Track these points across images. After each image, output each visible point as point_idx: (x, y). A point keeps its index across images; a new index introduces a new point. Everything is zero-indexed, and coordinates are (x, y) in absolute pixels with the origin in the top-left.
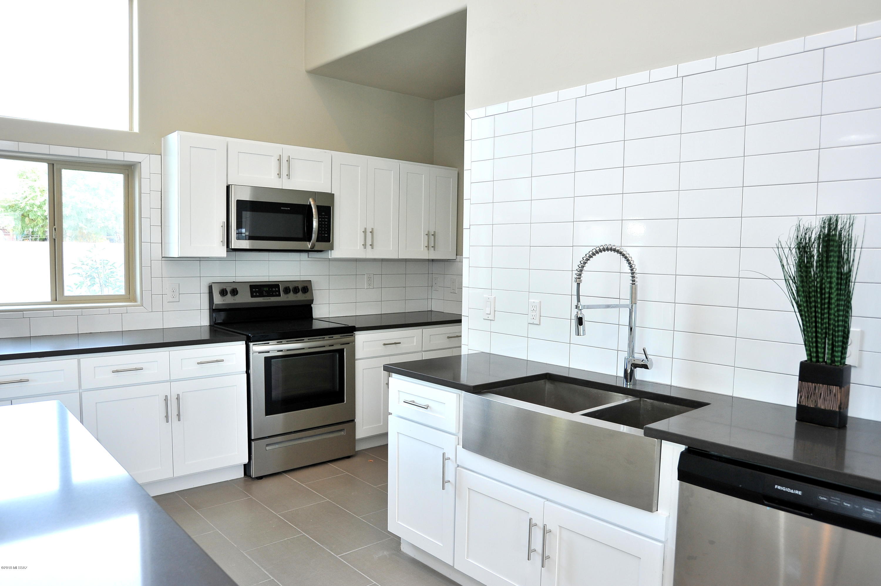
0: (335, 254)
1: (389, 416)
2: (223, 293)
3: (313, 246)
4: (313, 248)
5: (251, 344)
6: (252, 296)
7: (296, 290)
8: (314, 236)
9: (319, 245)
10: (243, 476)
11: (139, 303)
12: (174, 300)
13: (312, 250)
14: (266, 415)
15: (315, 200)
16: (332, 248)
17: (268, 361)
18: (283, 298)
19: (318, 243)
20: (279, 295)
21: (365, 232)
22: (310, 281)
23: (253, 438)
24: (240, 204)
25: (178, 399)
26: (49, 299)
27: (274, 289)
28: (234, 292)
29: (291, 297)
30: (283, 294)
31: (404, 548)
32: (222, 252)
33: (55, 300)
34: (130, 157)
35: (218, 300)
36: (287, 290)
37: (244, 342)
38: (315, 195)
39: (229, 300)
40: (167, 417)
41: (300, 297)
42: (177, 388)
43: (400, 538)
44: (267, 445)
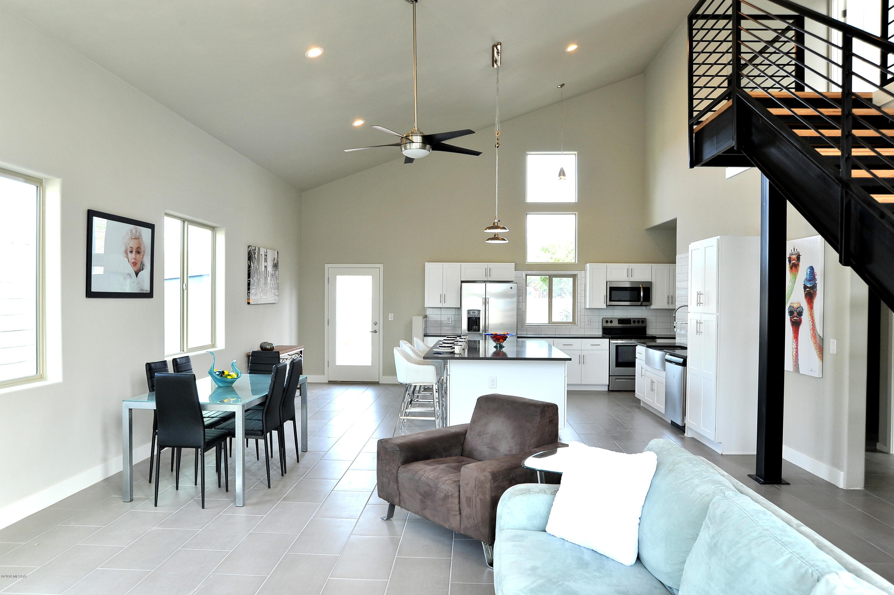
0: (652, 307)
1: (636, 359)
2: (607, 322)
3: (641, 304)
4: (642, 304)
5: (610, 340)
6: (619, 324)
7: (638, 322)
8: (642, 299)
9: (644, 303)
10: (607, 390)
11: (576, 325)
12: (589, 324)
13: (641, 305)
14: (616, 367)
15: (642, 285)
16: (651, 304)
17: (617, 347)
18: (632, 325)
19: (643, 302)
20: (631, 324)
21: (668, 297)
22: (645, 318)
23: (610, 375)
24: (611, 288)
25: (584, 357)
26: (548, 323)
27: (629, 321)
28: (611, 322)
29: (636, 325)
30: (633, 323)
31: (642, 404)
32: (605, 306)
33: (549, 323)
34: (574, 273)
35: (605, 325)
36: (634, 322)
37: (609, 339)
38: (643, 283)
39: (609, 325)
40: (580, 362)
41: (640, 325)
42: (584, 353)
43: (640, 400)
44: (616, 379)
